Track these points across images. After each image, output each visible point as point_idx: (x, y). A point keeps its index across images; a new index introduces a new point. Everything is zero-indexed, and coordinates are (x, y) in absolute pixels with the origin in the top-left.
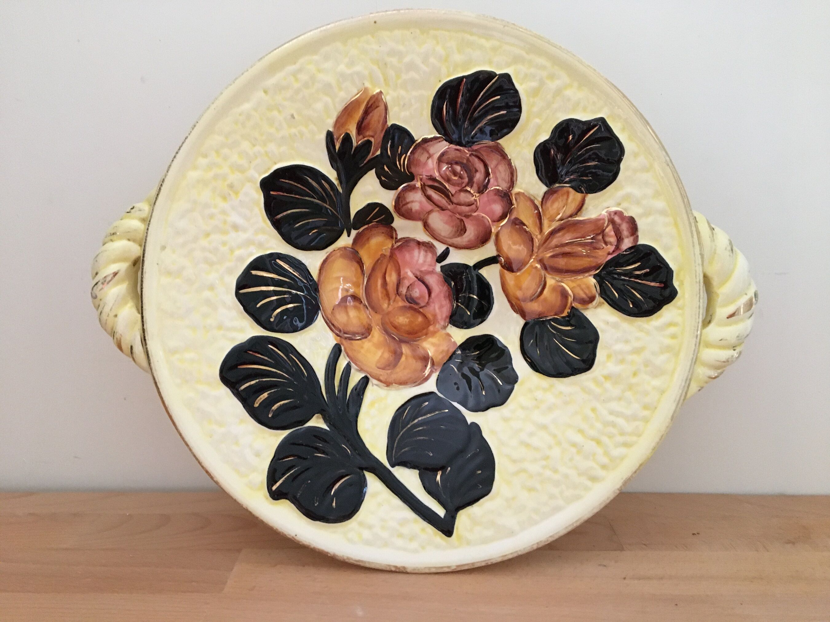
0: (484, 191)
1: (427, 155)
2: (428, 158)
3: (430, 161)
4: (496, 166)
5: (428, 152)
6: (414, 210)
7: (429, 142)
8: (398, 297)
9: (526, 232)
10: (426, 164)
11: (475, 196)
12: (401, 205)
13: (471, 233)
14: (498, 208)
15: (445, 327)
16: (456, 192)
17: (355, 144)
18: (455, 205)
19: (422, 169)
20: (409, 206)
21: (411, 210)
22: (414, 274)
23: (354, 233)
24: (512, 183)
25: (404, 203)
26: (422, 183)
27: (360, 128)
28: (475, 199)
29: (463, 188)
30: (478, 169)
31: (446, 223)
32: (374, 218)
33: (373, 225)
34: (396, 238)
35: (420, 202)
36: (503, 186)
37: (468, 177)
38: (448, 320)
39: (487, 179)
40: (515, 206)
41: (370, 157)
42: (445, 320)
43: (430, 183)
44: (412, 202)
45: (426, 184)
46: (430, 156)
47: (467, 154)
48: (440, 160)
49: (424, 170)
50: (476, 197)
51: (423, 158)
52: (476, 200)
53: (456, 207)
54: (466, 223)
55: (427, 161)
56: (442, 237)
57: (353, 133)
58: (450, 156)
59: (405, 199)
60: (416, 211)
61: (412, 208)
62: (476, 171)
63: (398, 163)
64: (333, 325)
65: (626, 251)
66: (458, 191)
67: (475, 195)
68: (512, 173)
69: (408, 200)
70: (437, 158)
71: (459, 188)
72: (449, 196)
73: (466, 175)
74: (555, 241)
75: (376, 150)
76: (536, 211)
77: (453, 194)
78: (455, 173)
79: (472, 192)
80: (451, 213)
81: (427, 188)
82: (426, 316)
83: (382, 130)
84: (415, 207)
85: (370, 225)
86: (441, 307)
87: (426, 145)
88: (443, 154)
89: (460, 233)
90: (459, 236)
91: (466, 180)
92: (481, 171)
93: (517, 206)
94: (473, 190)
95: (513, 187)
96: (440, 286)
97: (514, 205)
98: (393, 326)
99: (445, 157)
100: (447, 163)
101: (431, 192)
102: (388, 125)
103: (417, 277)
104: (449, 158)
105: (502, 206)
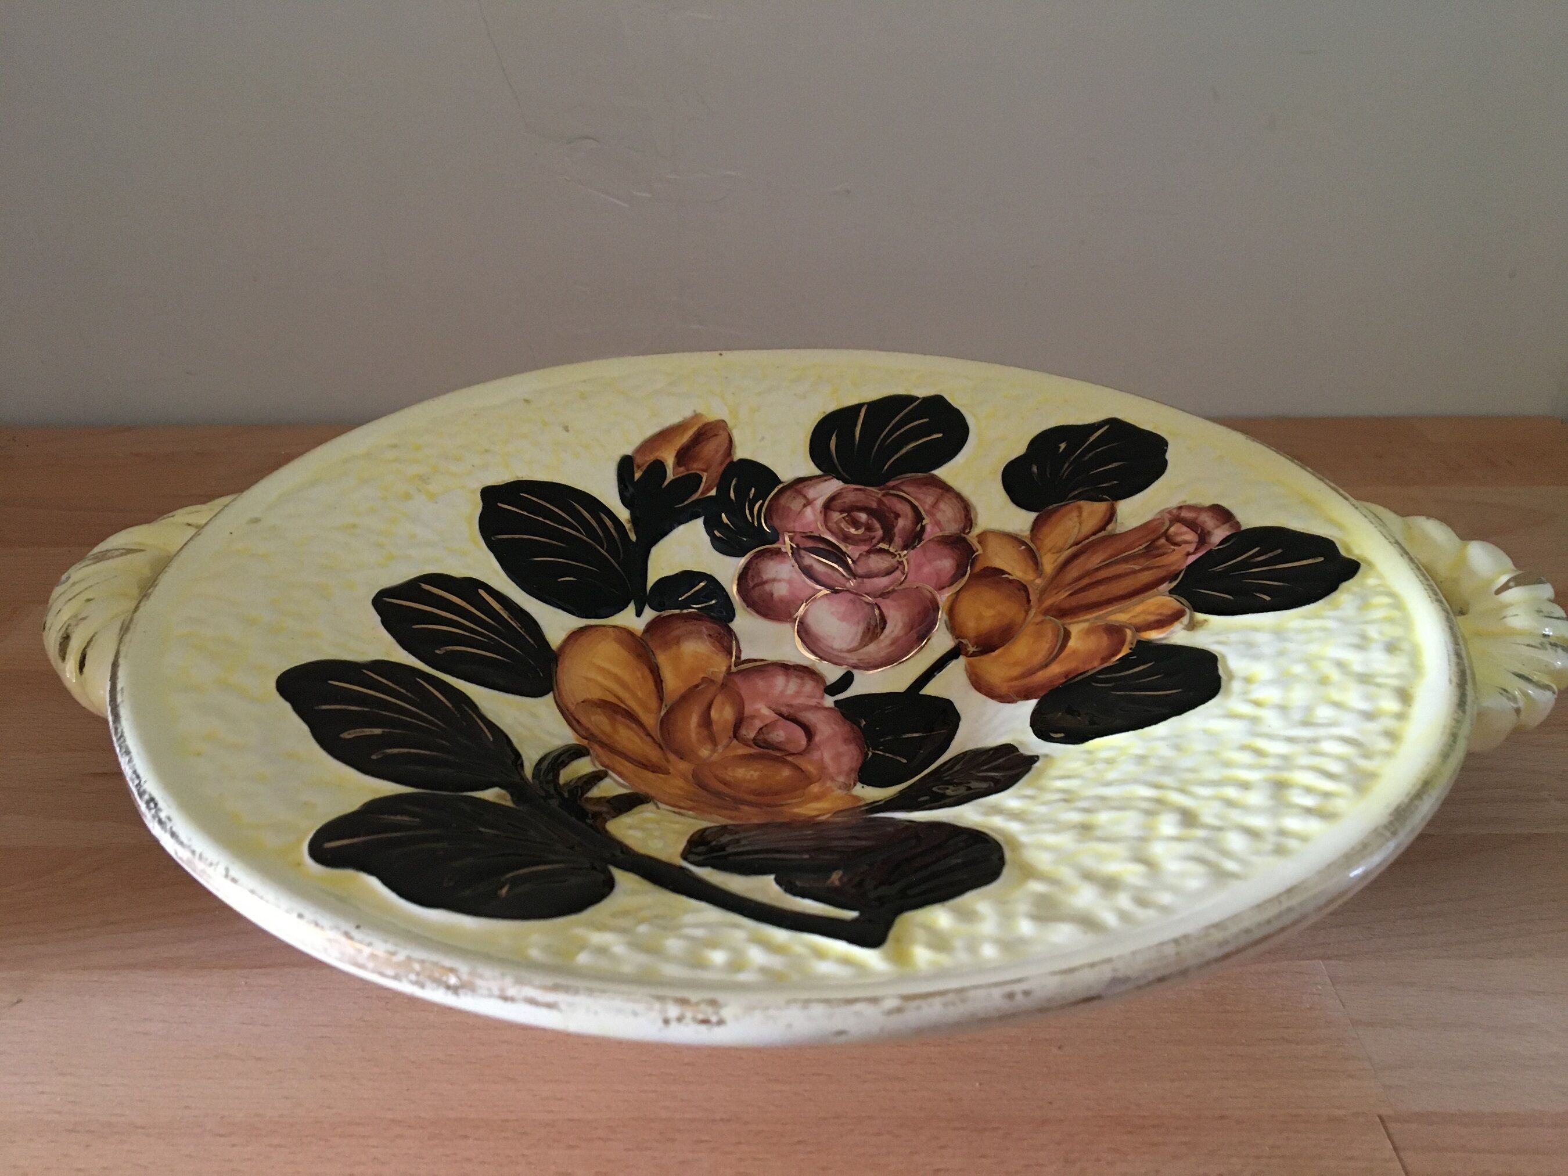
0: (916, 544)
1: (803, 501)
2: (805, 506)
3: (809, 511)
4: (935, 505)
5: (805, 497)
6: (776, 595)
7: (804, 481)
8: (735, 742)
9: (1011, 581)
10: (800, 513)
11: (898, 556)
12: (751, 584)
13: (896, 621)
14: (946, 564)
15: (848, 787)
16: (861, 555)
17: (670, 476)
18: (859, 580)
19: (794, 522)
20: (767, 587)
21: (772, 595)
22: (773, 711)
23: (649, 614)
24: (969, 522)
25: (756, 581)
26: (794, 546)
27: (683, 456)
28: (900, 560)
29: (874, 546)
30: (901, 513)
31: (843, 618)
32: (695, 599)
33: (690, 612)
34: (738, 657)
35: (790, 582)
36: (952, 528)
37: (882, 528)
38: (854, 775)
39: (920, 525)
40: (980, 552)
41: (696, 496)
42: (848, 775)
43: (810, 544)
44: (774, 580)
45: (801, 546)
46: (809, 503)
47: (878, 493)
48: (828, 506)
49: (797, 524)
50: (900, 557)
51: (796, 505)
52: (902, 561)
53: (863, 583)
54: (884, 610)
55: (802, 509)
56: (835, 653)
57: (670, 461)
58: (846, 500)
59: (758, 574)
60: (782, 600)
61: (774, 593)
62: (897, 516)
63: (747, 511)
64: (578, 722)
65: (1221, 543)
66: (865, 553)
67: (899, 554)
68: (966, 510)
69: (765, 577)
70: (821, 505)
71: (866, 548)
72: (847, 563)
73: (877, 525)
74: (1073, 572)
75: (709, 489)
76: (1023, 547)
77: (855, 559)
78: (856, 524)
79: (892, 550)
80: (852, 596)
81: (803, 552)
82: (801, 769)
83: (721, 464)
84: (781, 590)
85: (685, 611)
86: (837, 757)
87: (801, 486)
88: (832, 499)
89: (874, 632)
90: (871, 640)
91: (880, 533)
92: (907, 515)
93: (984, 550)
94: (893, 548)
95: (970, 529)
96: (834, 726)
97: (977, 550)
98: (721, 782)
99: (838, 502)
100: (842, 512)
101: (810, 559)
102: (733, 459)
103: (781, 715)
104: (844, 502)
105: (953, 558)
